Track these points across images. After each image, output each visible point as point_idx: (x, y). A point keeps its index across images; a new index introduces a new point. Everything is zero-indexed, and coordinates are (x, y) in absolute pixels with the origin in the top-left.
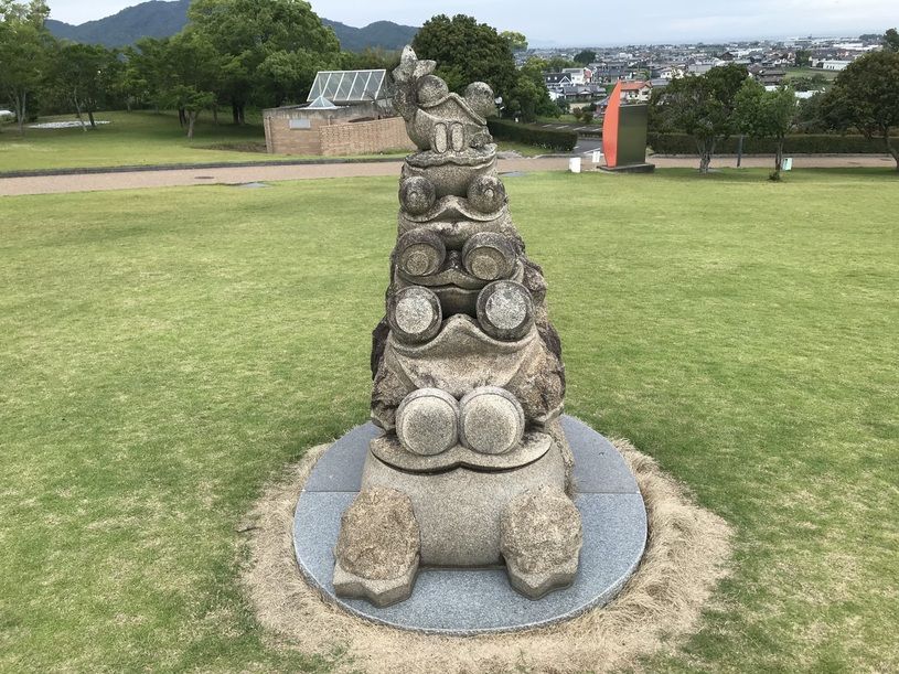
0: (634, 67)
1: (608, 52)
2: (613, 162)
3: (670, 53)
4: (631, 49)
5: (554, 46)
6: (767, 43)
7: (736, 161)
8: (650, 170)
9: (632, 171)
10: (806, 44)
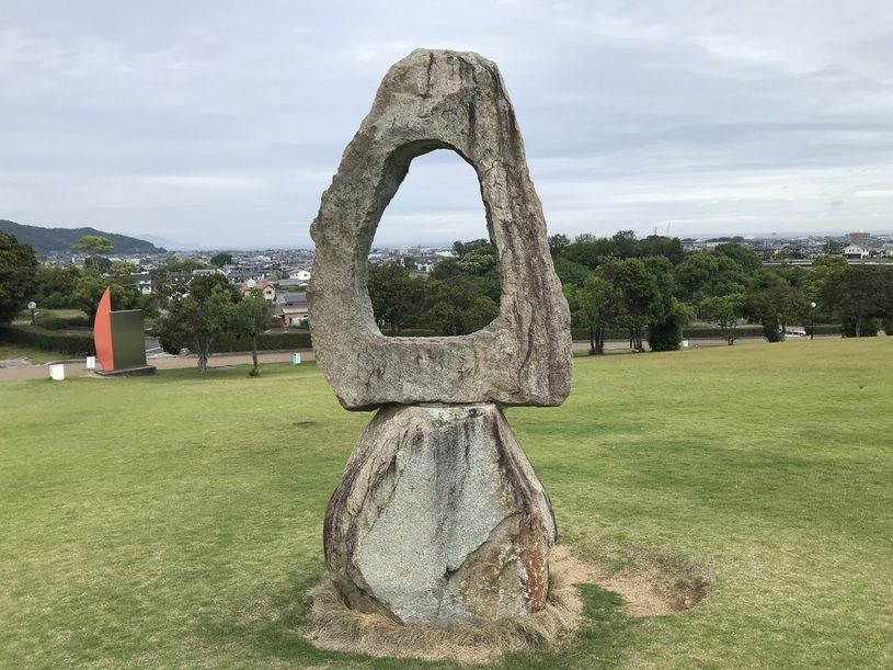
0: (268, 268)
1: (247, 255)
2: (110, 366)
3: (304, 257)
4: (269, 253)
5: (195, 248)
6: (387, 250)
7: (251, 357)
8: (151, 372)
9: (130, 374)
10: (415, 252)
